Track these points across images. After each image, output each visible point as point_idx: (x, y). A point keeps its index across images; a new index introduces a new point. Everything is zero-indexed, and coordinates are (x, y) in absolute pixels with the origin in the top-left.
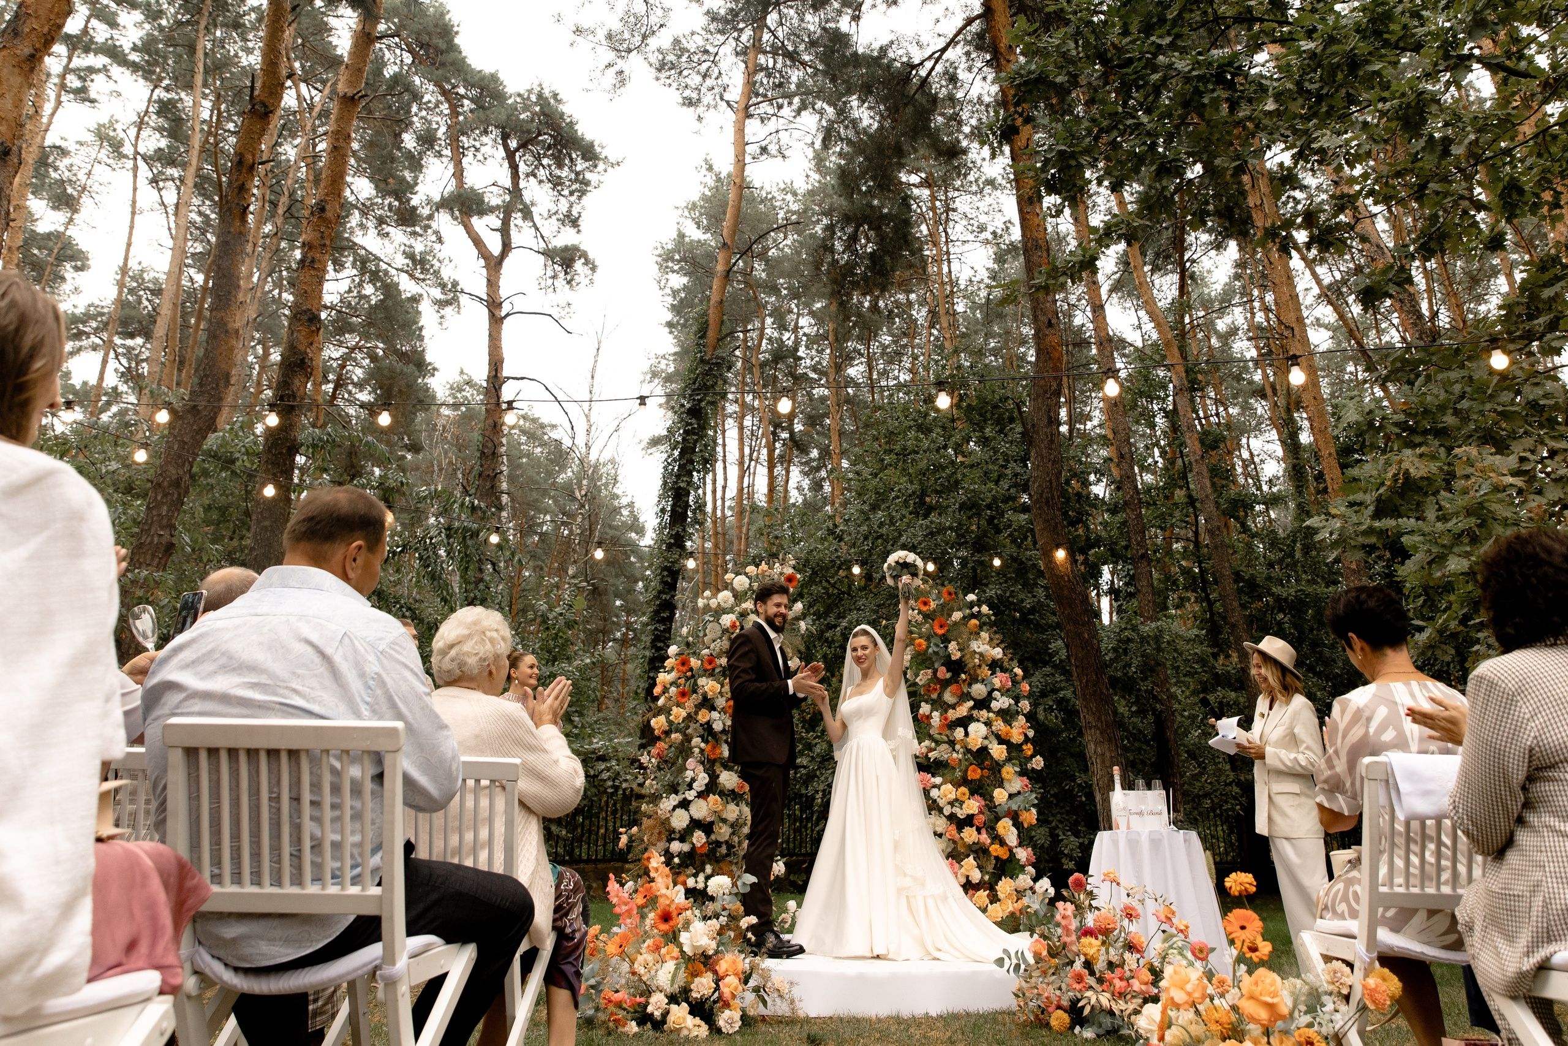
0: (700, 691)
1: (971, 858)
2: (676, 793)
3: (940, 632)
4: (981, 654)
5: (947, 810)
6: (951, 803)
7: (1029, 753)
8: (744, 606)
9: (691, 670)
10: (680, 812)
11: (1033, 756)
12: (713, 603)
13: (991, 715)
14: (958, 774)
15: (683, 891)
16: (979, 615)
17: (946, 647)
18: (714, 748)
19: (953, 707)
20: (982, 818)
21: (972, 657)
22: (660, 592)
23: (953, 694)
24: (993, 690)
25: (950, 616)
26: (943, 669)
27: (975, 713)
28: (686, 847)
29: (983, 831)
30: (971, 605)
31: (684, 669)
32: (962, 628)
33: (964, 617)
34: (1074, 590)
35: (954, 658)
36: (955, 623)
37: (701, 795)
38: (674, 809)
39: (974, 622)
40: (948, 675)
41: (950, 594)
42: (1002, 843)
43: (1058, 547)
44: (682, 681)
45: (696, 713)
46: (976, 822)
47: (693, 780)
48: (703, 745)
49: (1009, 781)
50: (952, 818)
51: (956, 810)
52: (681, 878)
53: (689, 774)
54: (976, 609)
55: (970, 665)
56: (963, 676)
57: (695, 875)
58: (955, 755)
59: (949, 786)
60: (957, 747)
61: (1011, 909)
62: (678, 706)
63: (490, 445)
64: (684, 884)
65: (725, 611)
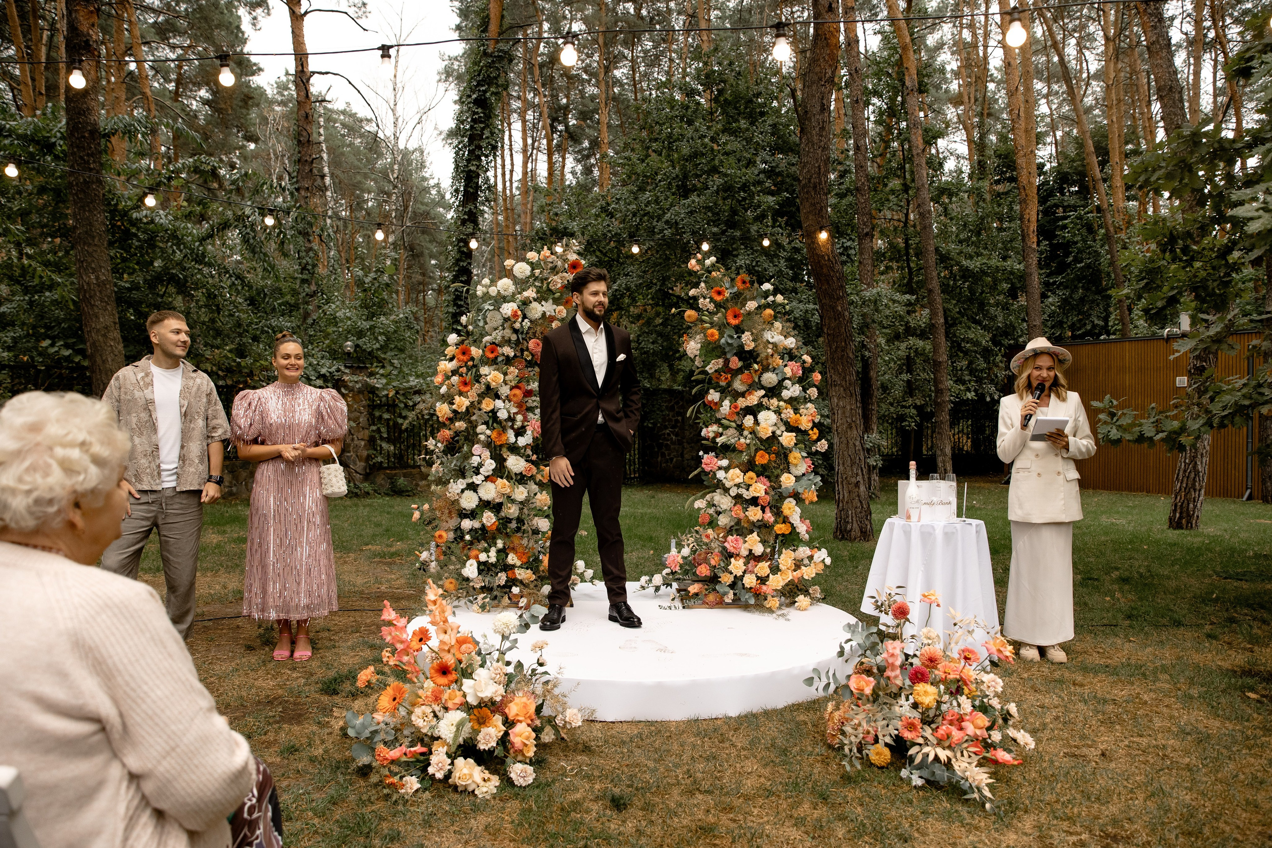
0: (483, 380)
1: (755, 534)
2: (464, 477)
3: (734, 322)
4: (775, 345)
5: (734, 492)
6: (738, 486)
7: (815, 437)
8: (526, 294)
9: (473, 359)
10: (469, 494)
11: (819, 439)
12: (493, 291)
13: (782, 403)
14: (745, 458)
15: (476, 565)
16: (774, 305)
17: (739, 337)
18: (500, 434)
19: (743, 395)
20: (768, 498)
21: (766, 347)
22: (458, 260)
23: (743, 383)
24: (784, 379)
25: (744, 305)
26: (735, 359)
27: (765, 400)
28: (476, 524)
29: (767, 510)
30: (766, 294)
31: (465, 358)
32: (756, 318)
33: (759, 307)
34: (832, 269)
35: (747, 348)
36: (749, 313)
37: (487, 478)
38: (463, 491)
39: (769, 311)
40: (740, 364)
41: (744, 282)
42: (786, 520)
43: (821, 229)
44: (464, 370)
45: (480, 402)
46: (761, 502)
47: (481, 465)
48: (488, 432)
49: (796, 465)
50: (738, 498)
51: (742, 491)
52: (473, 553)
53: (475, 460)
54: (771, 298)
55: (763, 355)
56: (756, 366)
57: (487, 551)
58: (742, 440)
59: (737, 471)
60: (746, 433)
61: (790, 578)
62: (461, 394)
63: (305, 134)
64: (477, 557)
65: (505, 299)
